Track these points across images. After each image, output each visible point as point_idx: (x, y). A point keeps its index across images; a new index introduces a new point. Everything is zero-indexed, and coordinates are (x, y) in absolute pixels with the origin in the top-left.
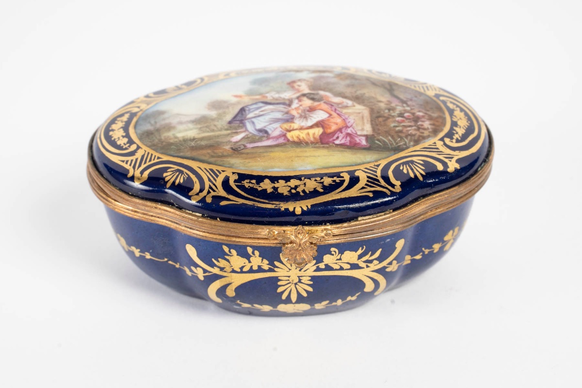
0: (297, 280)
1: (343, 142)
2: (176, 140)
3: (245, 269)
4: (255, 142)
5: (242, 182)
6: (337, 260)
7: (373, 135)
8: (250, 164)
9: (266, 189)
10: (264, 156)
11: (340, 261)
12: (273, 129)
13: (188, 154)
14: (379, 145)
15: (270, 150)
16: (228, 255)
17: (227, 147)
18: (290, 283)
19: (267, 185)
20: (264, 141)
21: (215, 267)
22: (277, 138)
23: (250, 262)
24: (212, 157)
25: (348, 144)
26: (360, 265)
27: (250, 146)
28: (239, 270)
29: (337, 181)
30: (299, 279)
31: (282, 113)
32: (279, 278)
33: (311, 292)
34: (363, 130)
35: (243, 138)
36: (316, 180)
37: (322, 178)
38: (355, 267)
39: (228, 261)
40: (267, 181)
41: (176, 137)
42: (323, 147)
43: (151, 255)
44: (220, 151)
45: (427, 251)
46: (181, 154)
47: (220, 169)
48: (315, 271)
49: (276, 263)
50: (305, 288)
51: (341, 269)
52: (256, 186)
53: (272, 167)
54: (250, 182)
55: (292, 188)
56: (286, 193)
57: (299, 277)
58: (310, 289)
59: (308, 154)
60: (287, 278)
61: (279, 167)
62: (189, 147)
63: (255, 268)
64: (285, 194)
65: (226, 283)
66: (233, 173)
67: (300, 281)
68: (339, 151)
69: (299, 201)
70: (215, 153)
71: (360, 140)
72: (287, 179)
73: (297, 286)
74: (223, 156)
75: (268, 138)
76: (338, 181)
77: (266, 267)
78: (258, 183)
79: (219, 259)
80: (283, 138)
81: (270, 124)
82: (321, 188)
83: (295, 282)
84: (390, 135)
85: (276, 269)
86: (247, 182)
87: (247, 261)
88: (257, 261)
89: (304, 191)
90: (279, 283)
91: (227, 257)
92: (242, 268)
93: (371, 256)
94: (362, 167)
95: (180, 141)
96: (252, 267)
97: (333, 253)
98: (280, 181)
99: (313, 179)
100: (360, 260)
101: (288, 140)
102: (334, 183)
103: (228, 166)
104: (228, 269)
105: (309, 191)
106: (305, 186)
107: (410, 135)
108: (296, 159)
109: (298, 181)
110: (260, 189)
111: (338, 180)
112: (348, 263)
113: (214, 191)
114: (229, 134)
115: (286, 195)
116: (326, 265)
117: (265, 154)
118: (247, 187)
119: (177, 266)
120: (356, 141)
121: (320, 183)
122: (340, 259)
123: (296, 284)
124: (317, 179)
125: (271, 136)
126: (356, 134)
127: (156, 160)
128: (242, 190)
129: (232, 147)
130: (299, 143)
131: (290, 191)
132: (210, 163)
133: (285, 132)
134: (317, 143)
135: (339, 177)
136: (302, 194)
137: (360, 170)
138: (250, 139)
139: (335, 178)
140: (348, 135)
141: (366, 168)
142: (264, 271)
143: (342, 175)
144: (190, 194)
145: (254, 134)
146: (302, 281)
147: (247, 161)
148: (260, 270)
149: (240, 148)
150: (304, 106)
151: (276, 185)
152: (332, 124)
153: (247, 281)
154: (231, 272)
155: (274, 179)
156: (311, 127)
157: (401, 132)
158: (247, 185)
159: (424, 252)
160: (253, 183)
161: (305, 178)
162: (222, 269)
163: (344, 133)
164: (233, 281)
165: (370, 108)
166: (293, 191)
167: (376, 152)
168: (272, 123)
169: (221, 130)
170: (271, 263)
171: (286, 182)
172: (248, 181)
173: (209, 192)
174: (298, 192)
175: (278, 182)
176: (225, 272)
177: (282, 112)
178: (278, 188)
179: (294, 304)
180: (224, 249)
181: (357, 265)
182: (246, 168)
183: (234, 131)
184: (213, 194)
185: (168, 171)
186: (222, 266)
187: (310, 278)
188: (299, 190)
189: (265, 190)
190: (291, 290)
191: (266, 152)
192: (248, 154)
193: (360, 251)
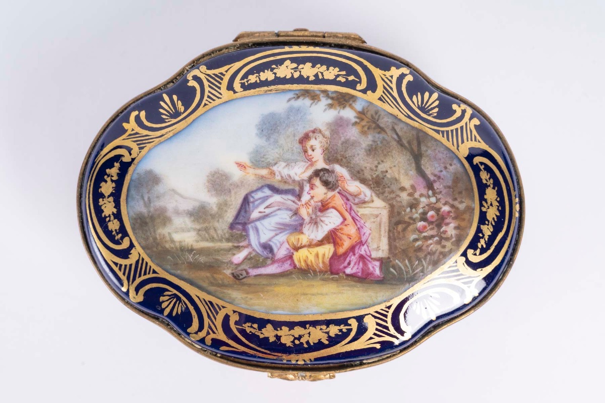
1: (354, 271)
2: (172, 245)
4: (258, 267)
5: (243, 325)
7: (389, 258)
8: (252, 301)
9: (268, 337)
10: (267, 292)
12: (278, 245)
13: (186, 274)
14: (394, 274)
15: (275, 281)
17: (228, 272)
19: (269, 332)
20: (268, 265)
22: (282, 261)
24: (212, 284)
25: (360, 274)
27: (253, 272)
29: (343, 330)
31: (290, 213)
34: (378, 249)
35: (246, 258)
36: (321, 329)
37: (328, 327)
40: (269, 327)
41: (173, 241)
42: (332, 279)
44: (221, 276)
46: (179, 272)
47: (221, 303)
52: (258, 333)
53: (276, 308)
54: (251, 327)
55: (295, 338)
56: (289, 344)
59: (314, 290)
61: (283, 309)
62: (187, 263)
64: (287, 345)
66: (234, 312)
68: (349, 286)
69: (302, 353)
70: (215, 279)
71: (373, 267)
72: (291, 325)
74: (223, 285)
75: (274, 262)
76: (345, 330)
78: (260, 329)
80: (289, 262)
81: (277, 235)
82: (327, 340)
84: (407, 256)
86: (248, 326)
89: (308, 342)
94: (372, 310)
95: (176, 248)
98: (283, 328)
99: (318, 327)
101: (295, 267)
102: (340, 333)
103: (228, 300)
105: (314, 343)
106: (309, 337)
107: (429, 253)
108: (302, 297)
109: (303, 329)
110: (262, 336)
111: (344, 328)
113: (214, 333)
114: (230, 250)
115: (289, 346)
117: (269, 288)
118: (248, 332)
120: (369, 269)
121: (326, 333)
124: (322, 327)
125: (276, 258)
126: (370, 256)
127: (152, 275)
128: (243, 336)
129: (233, 271)
130: (306, 272)
131: (293, 342)
132: (209, 293)
133: (292, 251)
134: (326, 272)
135: (347, 324)
136: (305, 346)
137: (370, 314)
138: (253, 261)
139: (342, 327)
140: (362, 257)
141: (377, 312)
143: (349, 322)
144: (189, 330)
145: (258, 253)
147: (250, 296)
149: (242, 275)
150: (315, 199)
151: (279, 333)
152: (345, 237)
155: (277, 325)
156: (321, 243)
157: (420, 249)
158: (248, 330)
160: (254, 328)
161: (310, 326)
163: (357, 255)
165: (390, 204)
166: (297, 342)
167: (389, 286)
168: (278, 232)
169: (221, 241)
171: (290, 330)
172: (249, 324)
173: (208, 333)
174: (302, 343)
175: (281, 329)
177: (291, 210)
178: (281, 336)
182: (248, 307)
183: (236, 245)
184: (212, 336)
185: (165, 294)
188: (303, 340)
189: (267, 339)
191: (270, 285)
192: (249, 285)
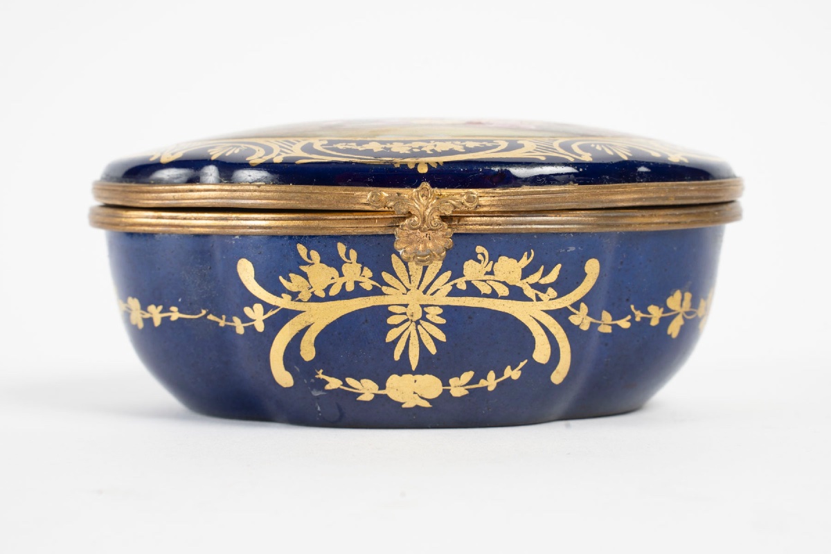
0: (420, 315)
3: (333, 292)
5: (334, 145)
6: (487, 273)
9: (372, 149)
11: (492, 277)
16: (306, 264)
18: (407, 320)
19: (374, 146)
21: (283, 295)
23: (341, 275)
26: (525, 293)
28: (322, 295)
30: (423, 311)
32: (390, 309)
33: (442, 342)
36: (453, 143)
38: (516, 294)
39: (305, 276)
40: (374, 143)
43: (180, 311)
45: (639, 315)
47: (300, 139)
48: (450, 294)
49: (386, 276)
50: (433, 334)
51: (494, 295)
52: (356, 147)
54: (346, 145)
55: (414, 148)
56: (403, 151)
57: (423, 306)
58: (442, 337)
60: (403, 309)
63: (350, 287)
64: (402, 153)
65: (300, 328)
66: (320, 140)
67: (424, 318)
69: (425, 158)
73: (419, 327)
77: (368, 285)
78: (359, 145)
79: (291, 275)
82: (462, 149)
83: (415, 319)
85: (384, 289)
86: (341, 145)
87: (336, 273)
88: (354, 272)
90: (391, 321)
91: (303, 268)
92: (327, 290)
93: (544, 275)
96: (344, 285)
97: (480, 257)
98: (395, 143)
100: (525, 281)
102: (483, 146)
104: (305, 295)
105: (442, 151)
106: (434, 147)
109: (425, 143)
110: (361, 149)
112: (504, 283)
113: (287, 153)
116: (468, 283)
118: (341, 148)
119: (222, 323)
121: (460, 145)
122: (491, 273)
123: (417, 323)
131: (410, 150)
136: (429, 152)
142: (365, 294)
144: (248, 159)
146: (427, 316)
148: (359, 292)
151: (389, 146)
153: (335, 318)
154: (308, 301)
155: (386, 142)
159: (633, 316)
160: (352, 145)
162: (295, 296)
164: (311, 320)
166: (416, 150)
170: (377, 277)
171: (405, 144)
172: (344, 144)
173: (278, 155)
174: (424, 151)
175: (392, 144)
176: (300, 301)
178: (391, 148)
179: (414, 373)
180: (300, 251)
181: (521, 290)
184: (285, 155)
185: (216, 148)
186: (294, 289)
187: (441, 311)
188: (426, 149)
189: (370, 150)
190: (409, 336)
193: (525, 261)
